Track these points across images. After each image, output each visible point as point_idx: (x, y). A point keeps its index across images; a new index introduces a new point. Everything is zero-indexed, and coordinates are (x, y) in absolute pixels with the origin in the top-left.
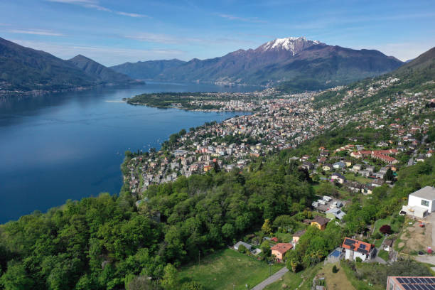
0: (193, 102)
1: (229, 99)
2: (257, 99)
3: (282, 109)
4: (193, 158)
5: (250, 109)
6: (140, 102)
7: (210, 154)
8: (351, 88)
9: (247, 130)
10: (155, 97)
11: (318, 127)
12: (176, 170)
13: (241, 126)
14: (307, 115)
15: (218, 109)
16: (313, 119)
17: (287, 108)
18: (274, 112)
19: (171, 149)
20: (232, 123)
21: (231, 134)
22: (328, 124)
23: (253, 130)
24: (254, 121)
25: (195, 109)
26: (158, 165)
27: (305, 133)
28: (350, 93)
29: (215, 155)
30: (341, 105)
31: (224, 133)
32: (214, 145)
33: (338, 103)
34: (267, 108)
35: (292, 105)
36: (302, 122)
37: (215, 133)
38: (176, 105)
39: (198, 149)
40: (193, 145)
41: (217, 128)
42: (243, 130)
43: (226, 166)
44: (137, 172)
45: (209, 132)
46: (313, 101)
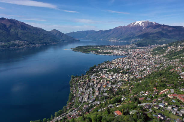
0: (99, 50)
1: (114, 49)
2: (127, 49)
3: (138, 54)
4: (99, 80)
5: (124, 54)
6: (78, 50)
7: (106, 78)
8: (170, 46)
9: (122, 66)
10: (84, 48)
11: (154, 66)
12: (92, 86)
13: (120, 64)
14: (149, 59)
15: (110, 54)
16: (152, 61)
17: (140, 54)
18: (134, 56)
19: (90, 75)
20: (116, 62)
21: (115, 68)
22: (159, 64)
23: (124, 66)
24: (126, 61)
25: (100, 54)
26: (84, 83)
27: (148, 68)
28: (169, 48)
29: (108, 79)
30: (165, 54)
31: (112, 67)
32: (108, 73)
33: (163, 53)
34: (131, 54)
35: (142, 53)
36: (147, 62)
37: (109, 67)
38: (92, 52)
39: (101, 76)
40: (99, 73)
41: (109, 65)
42: (120, 66)
43: (113, 85)
44: (76, 86)
45: (106, 67)
46: (152, 51)
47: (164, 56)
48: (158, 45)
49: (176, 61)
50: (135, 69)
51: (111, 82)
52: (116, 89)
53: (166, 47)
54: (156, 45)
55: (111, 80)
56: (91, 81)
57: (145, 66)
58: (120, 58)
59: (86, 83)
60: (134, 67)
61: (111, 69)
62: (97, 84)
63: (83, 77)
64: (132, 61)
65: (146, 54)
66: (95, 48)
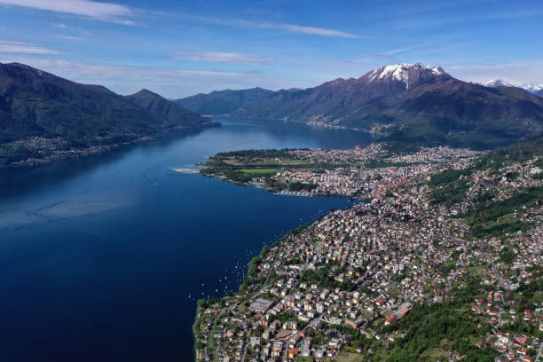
0: (279, 174)
1: (321, 168)
2: (359, 167)
3: (389, 195)
4: (277, 325)
5: (349, 193)
7: (298, 314)
8: (479, 167)
9: (344, 250)
10: (232, 161)
12: (257, 350)
13: (336, 243)
14: (419, 221)
15: (309, 191)
16: (426, 233)
17: (396, 194)
20: (325, 234)
21: (324, 260)
22: (445, 249)
23: (350, 252)
24: (353, 231)
25: (281, 190)
26: (235, 336)
27: (415, 267)
28: (477, 179)
29: (303, 319)
31: (315, 258)
32: (302, 290)
33: (459, 201)
34: (370, 190)
35: (402, 187)
36: (413, 239)
37: (305, 258)
38: (258, 181)
39: (283, 301)
40: (277, 287)
41: (307, 245)
42: (337, 253)
43: (316, 349)
44: (211, 346)
45: (296, 254)
46: (429, 183)
47: (460, 215)
48: (447, 148)
49: (492, 248)
50: (380, 267)
51: (313, 335)
54: (440, 148)
55: (310, 325)
56: (254, 328)
57: (406, 255)
58: (336, 213)
59: (241, 334)
60: (375, 256)
61: (311, 266)
62: (272, 343)
63: (231, 303)
64: (371, 230)
65: (411, 194)
66: (266, 161)
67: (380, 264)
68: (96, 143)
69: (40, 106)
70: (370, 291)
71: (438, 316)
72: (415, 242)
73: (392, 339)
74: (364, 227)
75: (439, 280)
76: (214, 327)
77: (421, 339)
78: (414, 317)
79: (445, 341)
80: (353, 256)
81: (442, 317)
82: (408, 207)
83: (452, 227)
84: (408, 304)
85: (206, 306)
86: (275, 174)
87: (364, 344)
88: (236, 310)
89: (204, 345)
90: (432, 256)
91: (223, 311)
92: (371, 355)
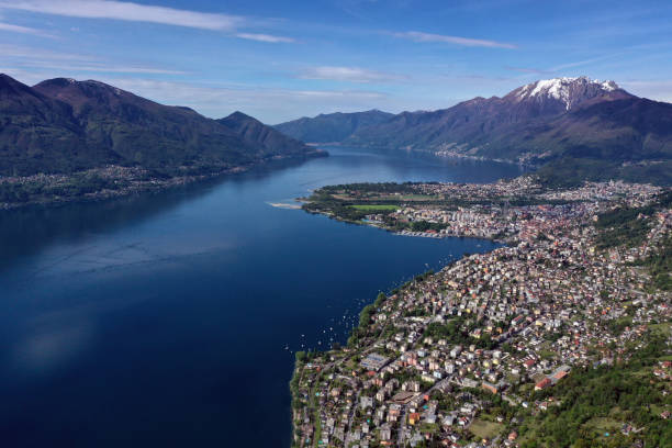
0: (399, 211)
1: (453, 204)
2: (502, 205)
3: (542, 237)
4: (394, 385)
5: (489, 235)
6: (320, 208)
7: (421, 373)
9: (481, 301)
10: (341, 196)
12: (369, 413)
13: (471, 292)
15: (438, 231)
16: (591, 284)
17: (551, 237)
19: (363, 347)
20: (457, 281)
21: (455, 313)
22: (618, 303)
23: (489, 303)
24: (493, 279)
25: (402, 229)
26: (342, 395)
27: (576, 324)
28: (662, 219)
29: (428, 379)
30: (644, 251)
32: (426, 346)
33: (638, 244)
34: (517, 232)
35: (559, 228)
36: (573, 291)
37: (431, 309)
38: (373, 219)
39: (402, 358)
40: (395, 341)
41: (434, 293)
42: (473, 304)
43: (444, 415)
44: (312, 406)
45: (420, 304)
46: (595, 224)
47: (638, 262)
48: (620, 183)
50: (529, 323)
51: (440, 398)
52: (454, 438)
53: (650, 211)
54: (611, 183)
55: (437, 387)
56: (366, 387)
57: (564, 308)
58: (472, 257)
59: (349, 394)
60: (523, 310)
61: (439, 318)
62: (388, 406)
63: (338, 358)
64: (517, 278)
65: (571, 237)
66: (383, 196)
67: (529, 319)
68: (180, 174)
69: (118, 129)
70: (515, 351)
71: (607, 380)
72: (576, 294)
73: (543, 407)
74: (508, 275)
75: (607, 339)
76: (316, 384)
77: (584, 408)
78: (575, 381)
79: (616, 410)
80: (493, 308)
81: (612, 382)
82: (567, 252)
83: (628, 276)
84: (566, 367)
85: (306, 360)
86: (394, 211)
87: (506, 412)
88: (343, 366)
89: (303, 405)
90: (599, 311)
91: (327, 367)
92: (515, 425)
